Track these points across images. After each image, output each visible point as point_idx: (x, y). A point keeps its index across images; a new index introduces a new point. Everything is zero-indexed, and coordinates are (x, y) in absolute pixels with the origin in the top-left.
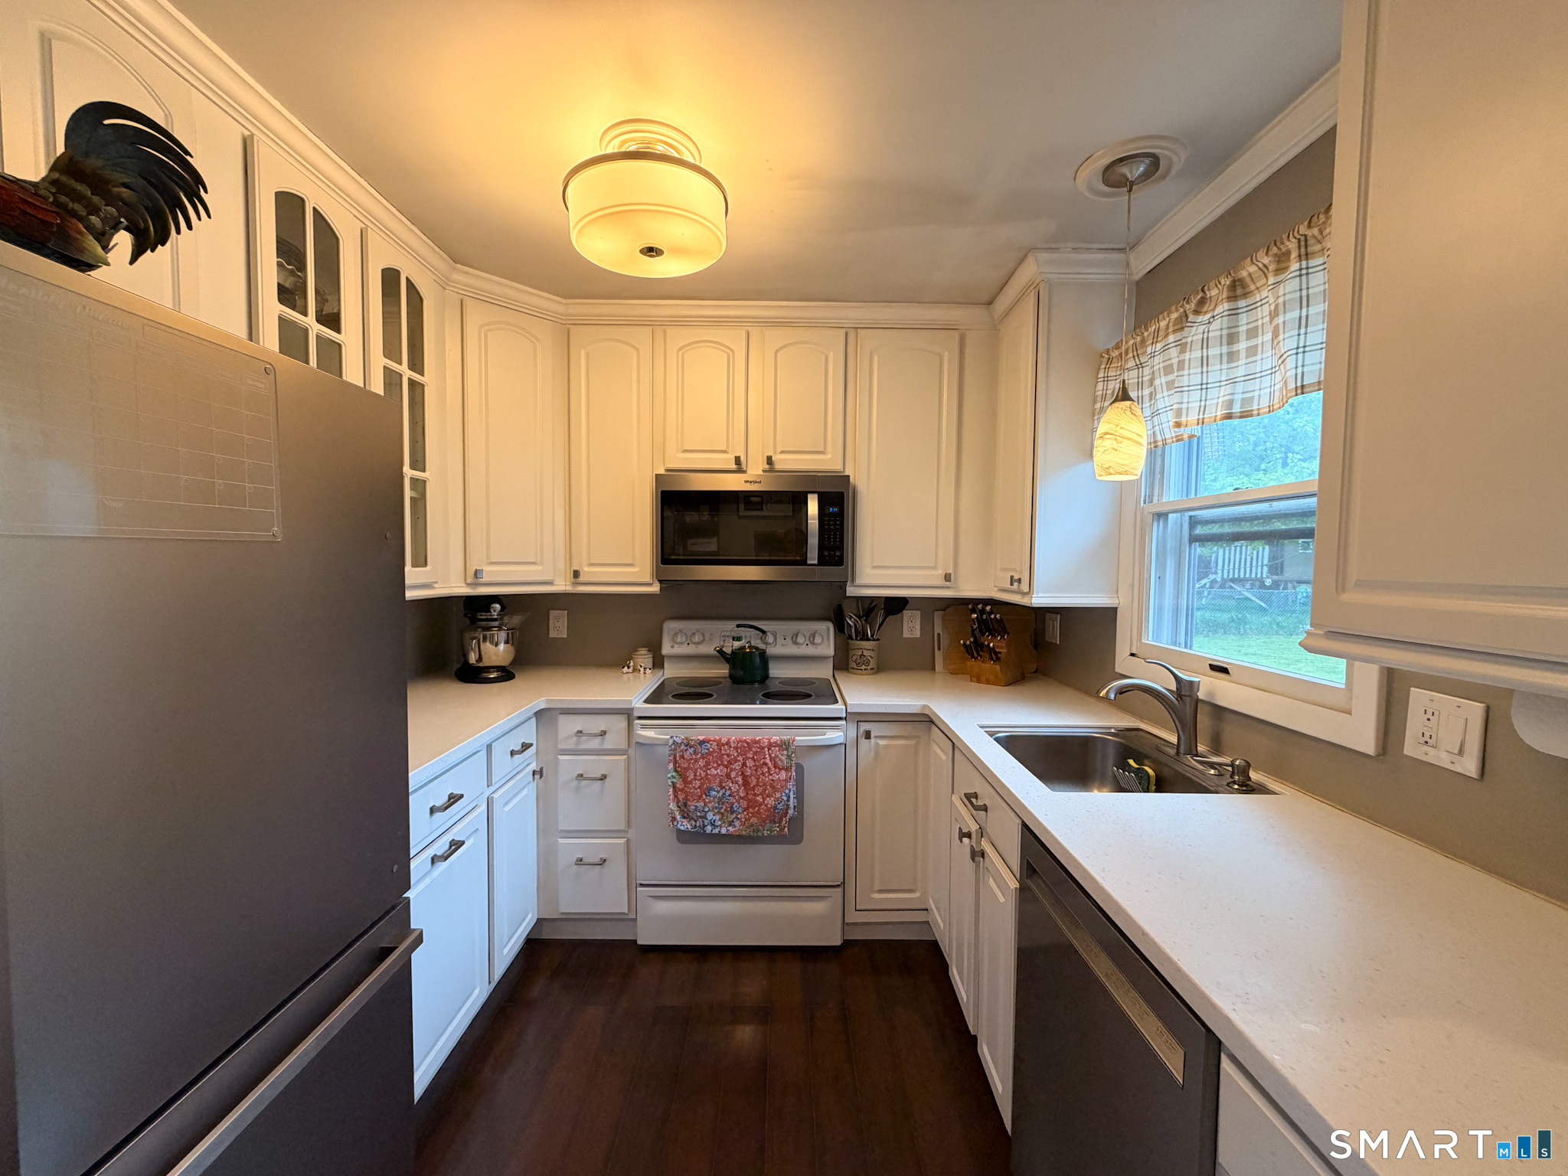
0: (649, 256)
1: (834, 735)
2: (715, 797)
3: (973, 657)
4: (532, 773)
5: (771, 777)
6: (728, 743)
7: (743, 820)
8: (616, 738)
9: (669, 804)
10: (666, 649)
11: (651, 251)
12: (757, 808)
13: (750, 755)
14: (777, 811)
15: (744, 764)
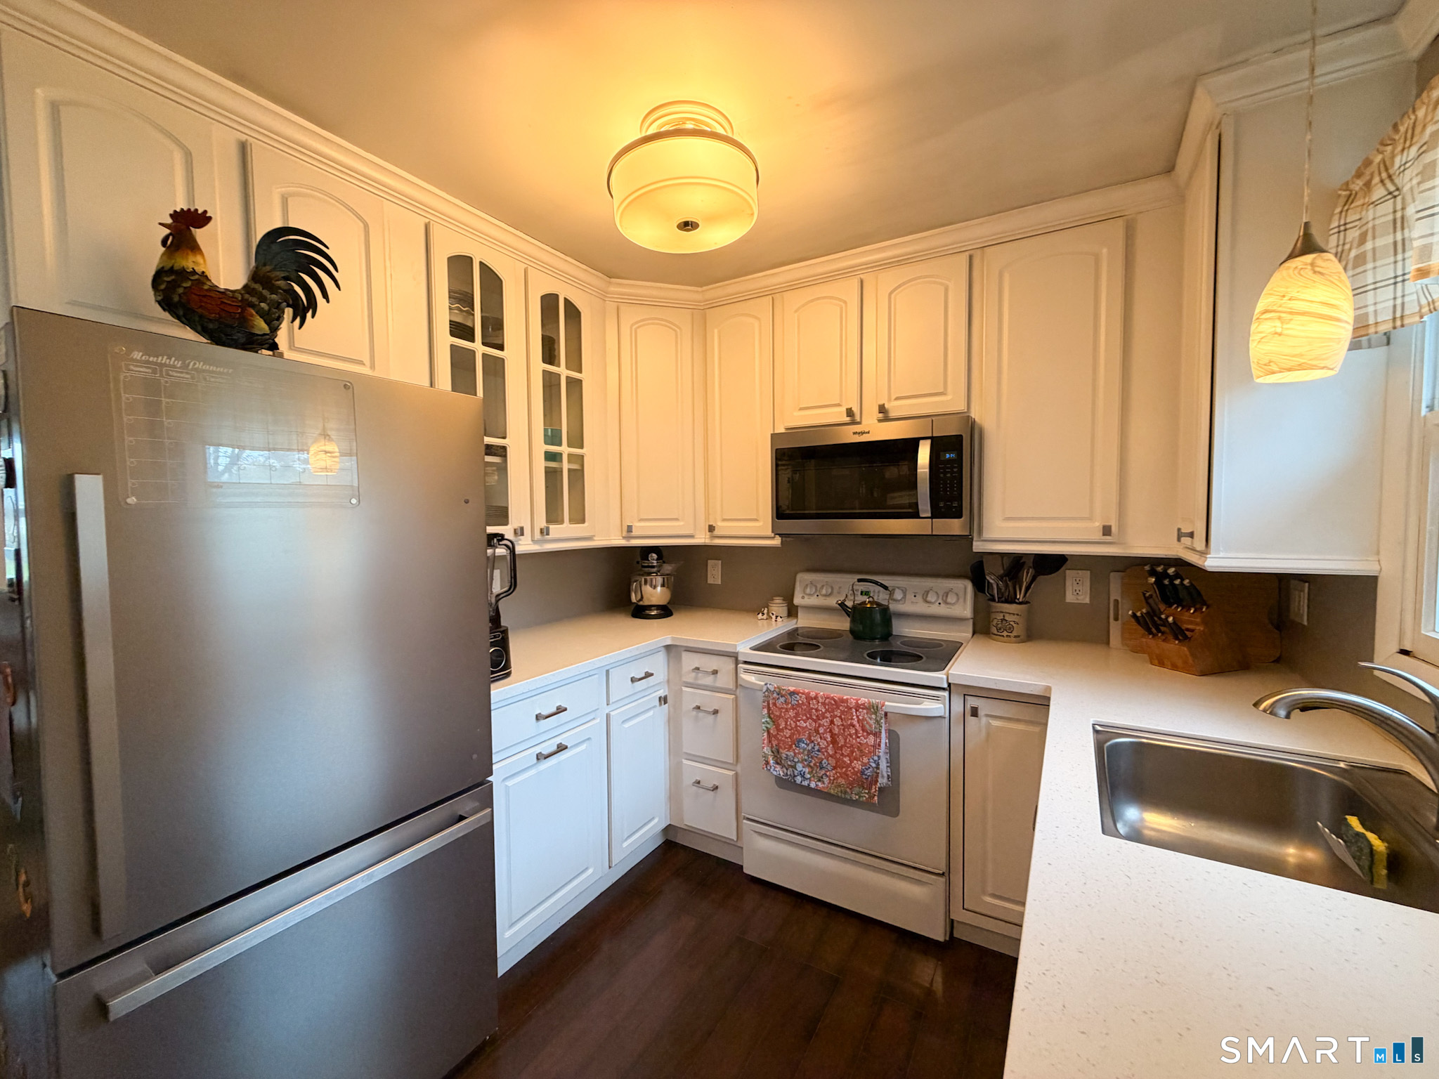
0: (685, 230)
1: (933, 706)
2: (804, 749)
3: (1150, 632)
4: (658, 699)
5: (858, 739)
6: (816, 698)
7: (832, 778)
8: (725, 680)
9: (763, 748)
10: (797, 600)
11: (687, 226)
12: (844, 769)
13: (838, 713)
14: (864, 777)
15: (832, 722)
